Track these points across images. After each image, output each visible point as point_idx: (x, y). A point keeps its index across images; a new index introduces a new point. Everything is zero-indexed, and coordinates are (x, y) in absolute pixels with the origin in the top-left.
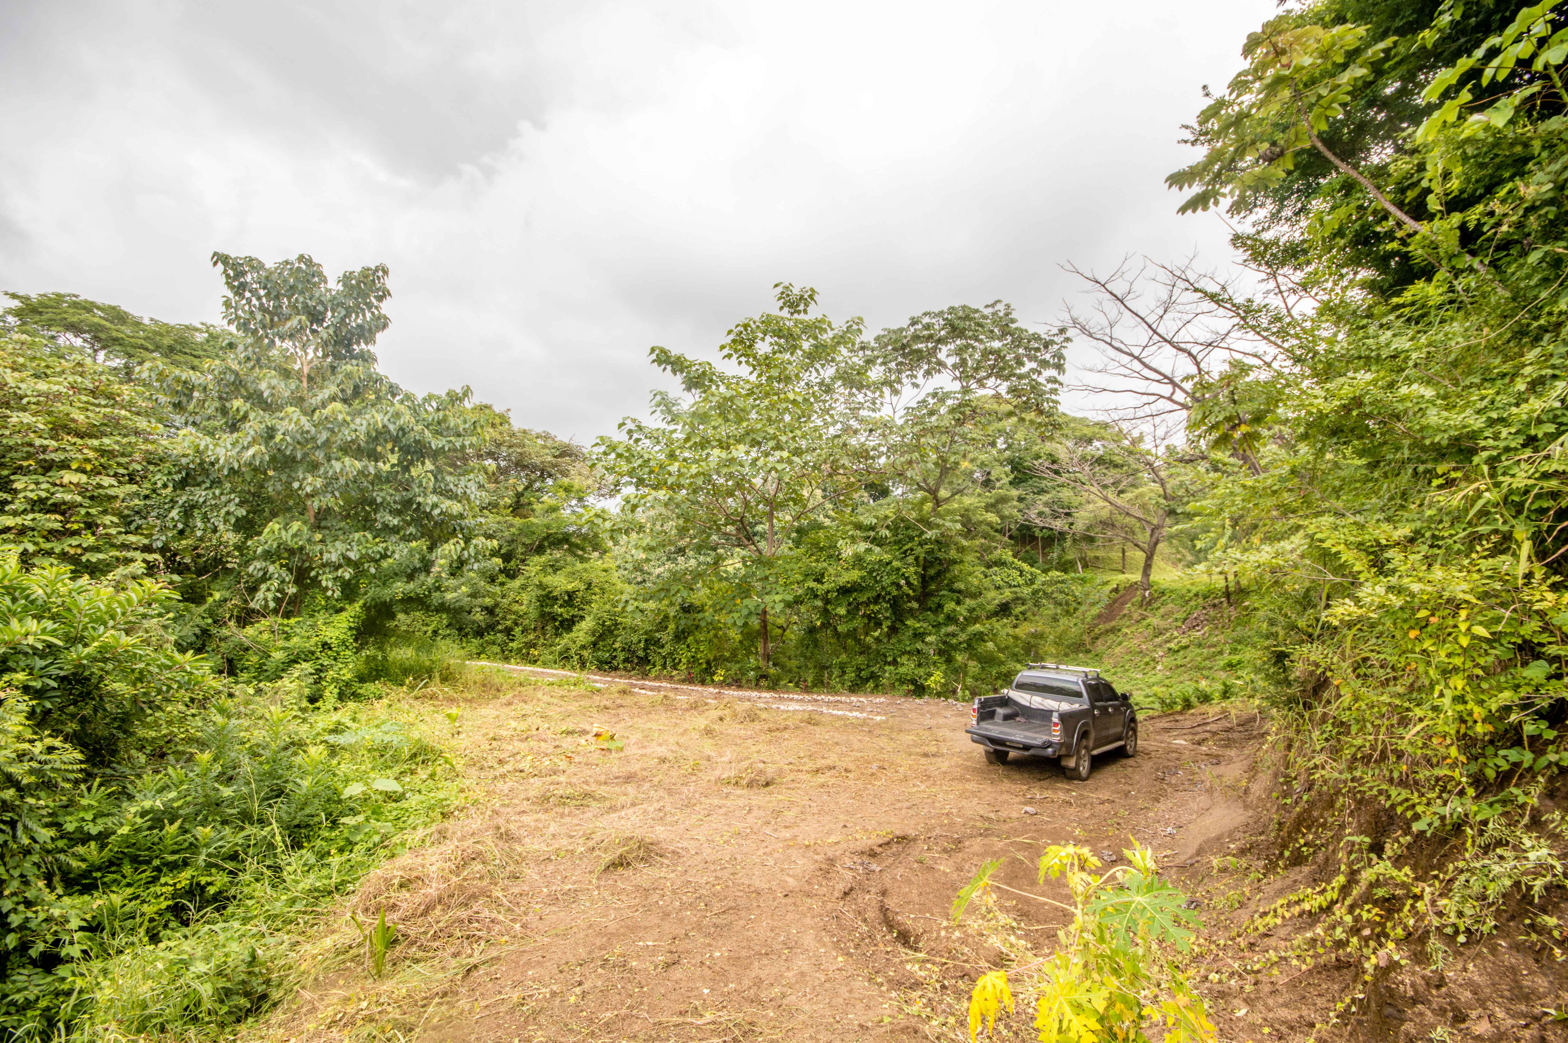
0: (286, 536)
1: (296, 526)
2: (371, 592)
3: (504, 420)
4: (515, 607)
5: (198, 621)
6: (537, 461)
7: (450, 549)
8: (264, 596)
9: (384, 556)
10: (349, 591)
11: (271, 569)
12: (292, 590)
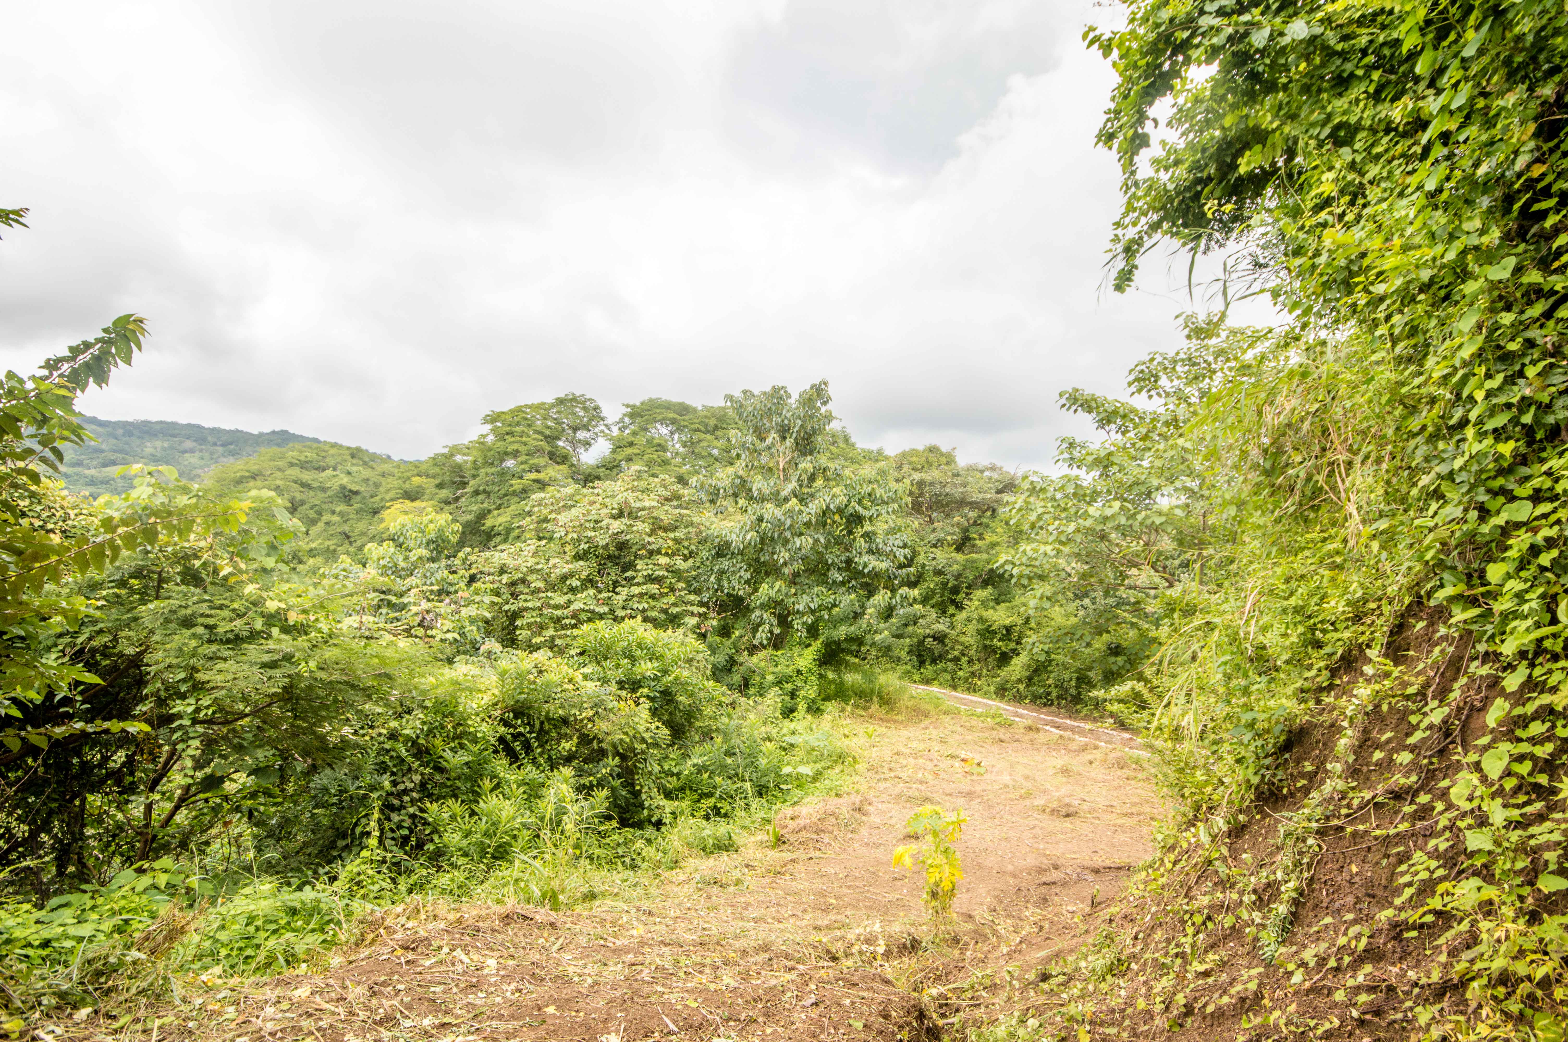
0: (772, 593)
1: (778, 585)
2: (825, 633)
3: (950, 460)
4: (963, 639)
5: (728, 651)
6: (977, 497)
7: (881, 597)
8: (762, 635)
9: (834, 605)
10: (813, 631)
11: (765, 616)
12: (777, 631)
